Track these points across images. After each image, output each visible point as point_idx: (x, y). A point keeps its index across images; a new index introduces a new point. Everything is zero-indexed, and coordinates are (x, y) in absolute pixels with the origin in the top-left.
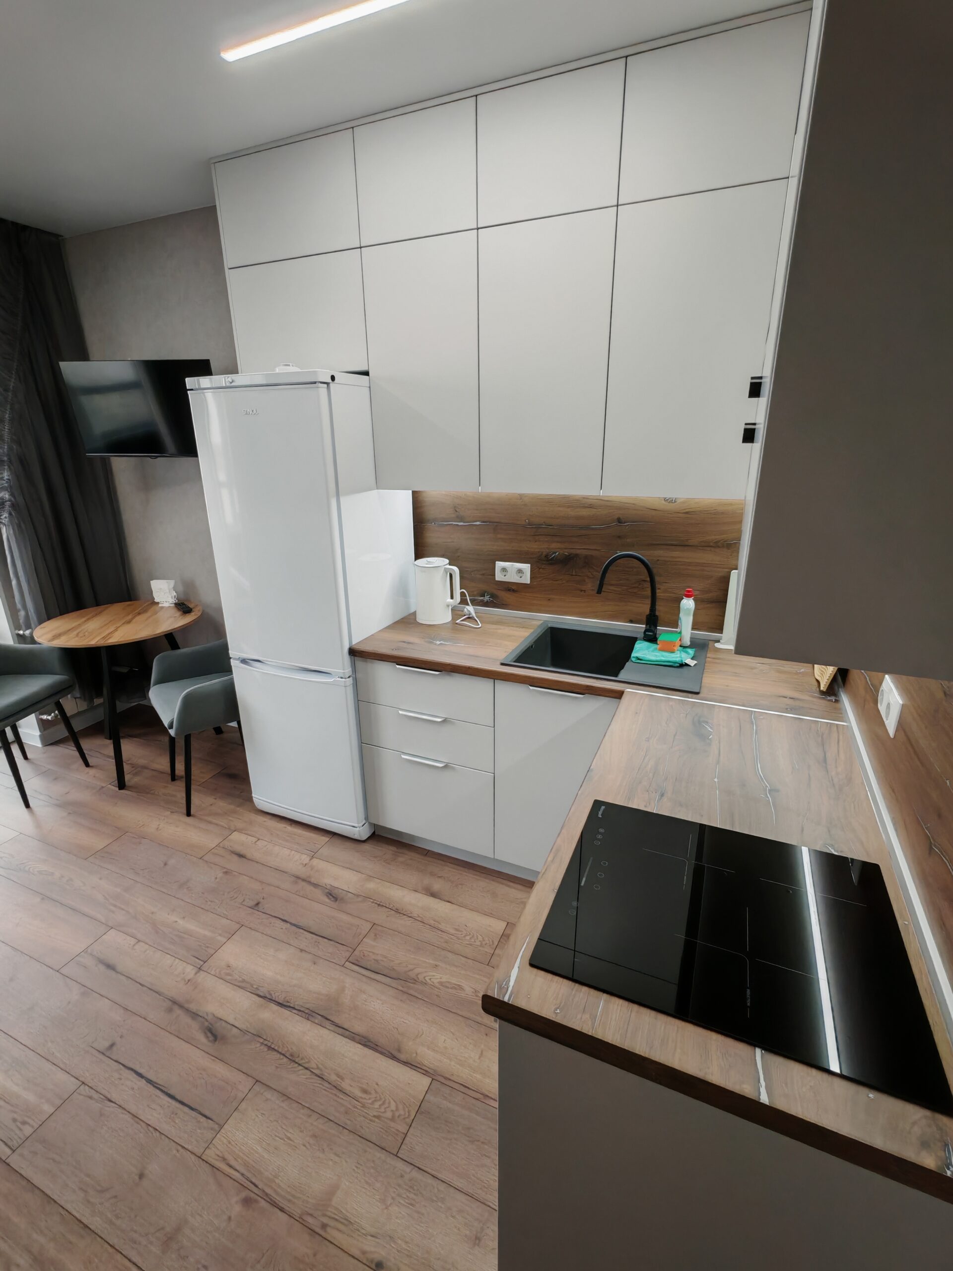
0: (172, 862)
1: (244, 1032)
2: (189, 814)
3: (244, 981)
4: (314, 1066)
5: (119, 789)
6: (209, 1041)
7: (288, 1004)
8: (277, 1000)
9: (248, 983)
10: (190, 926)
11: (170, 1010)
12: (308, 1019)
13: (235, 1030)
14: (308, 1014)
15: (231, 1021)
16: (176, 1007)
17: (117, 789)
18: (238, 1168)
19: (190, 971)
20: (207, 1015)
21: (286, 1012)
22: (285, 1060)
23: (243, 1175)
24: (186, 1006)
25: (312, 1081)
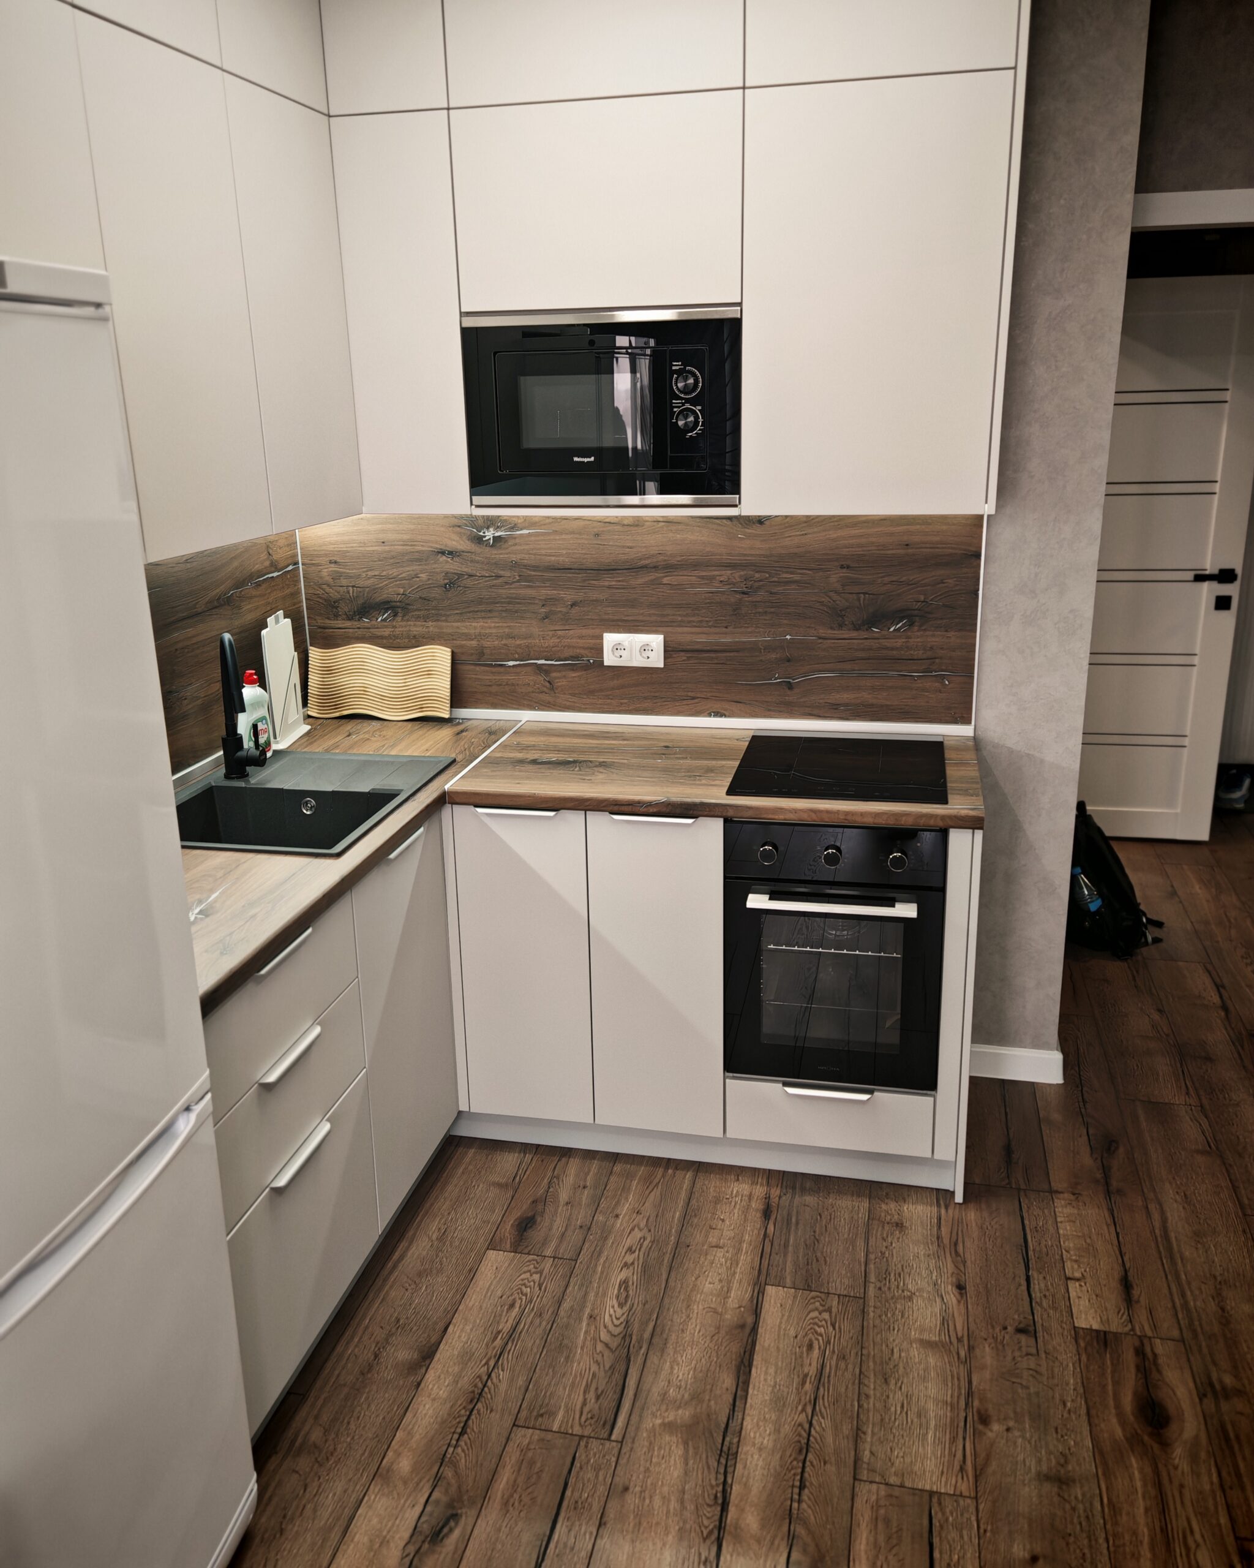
7: (719, 1494)
14: (727, 1457)
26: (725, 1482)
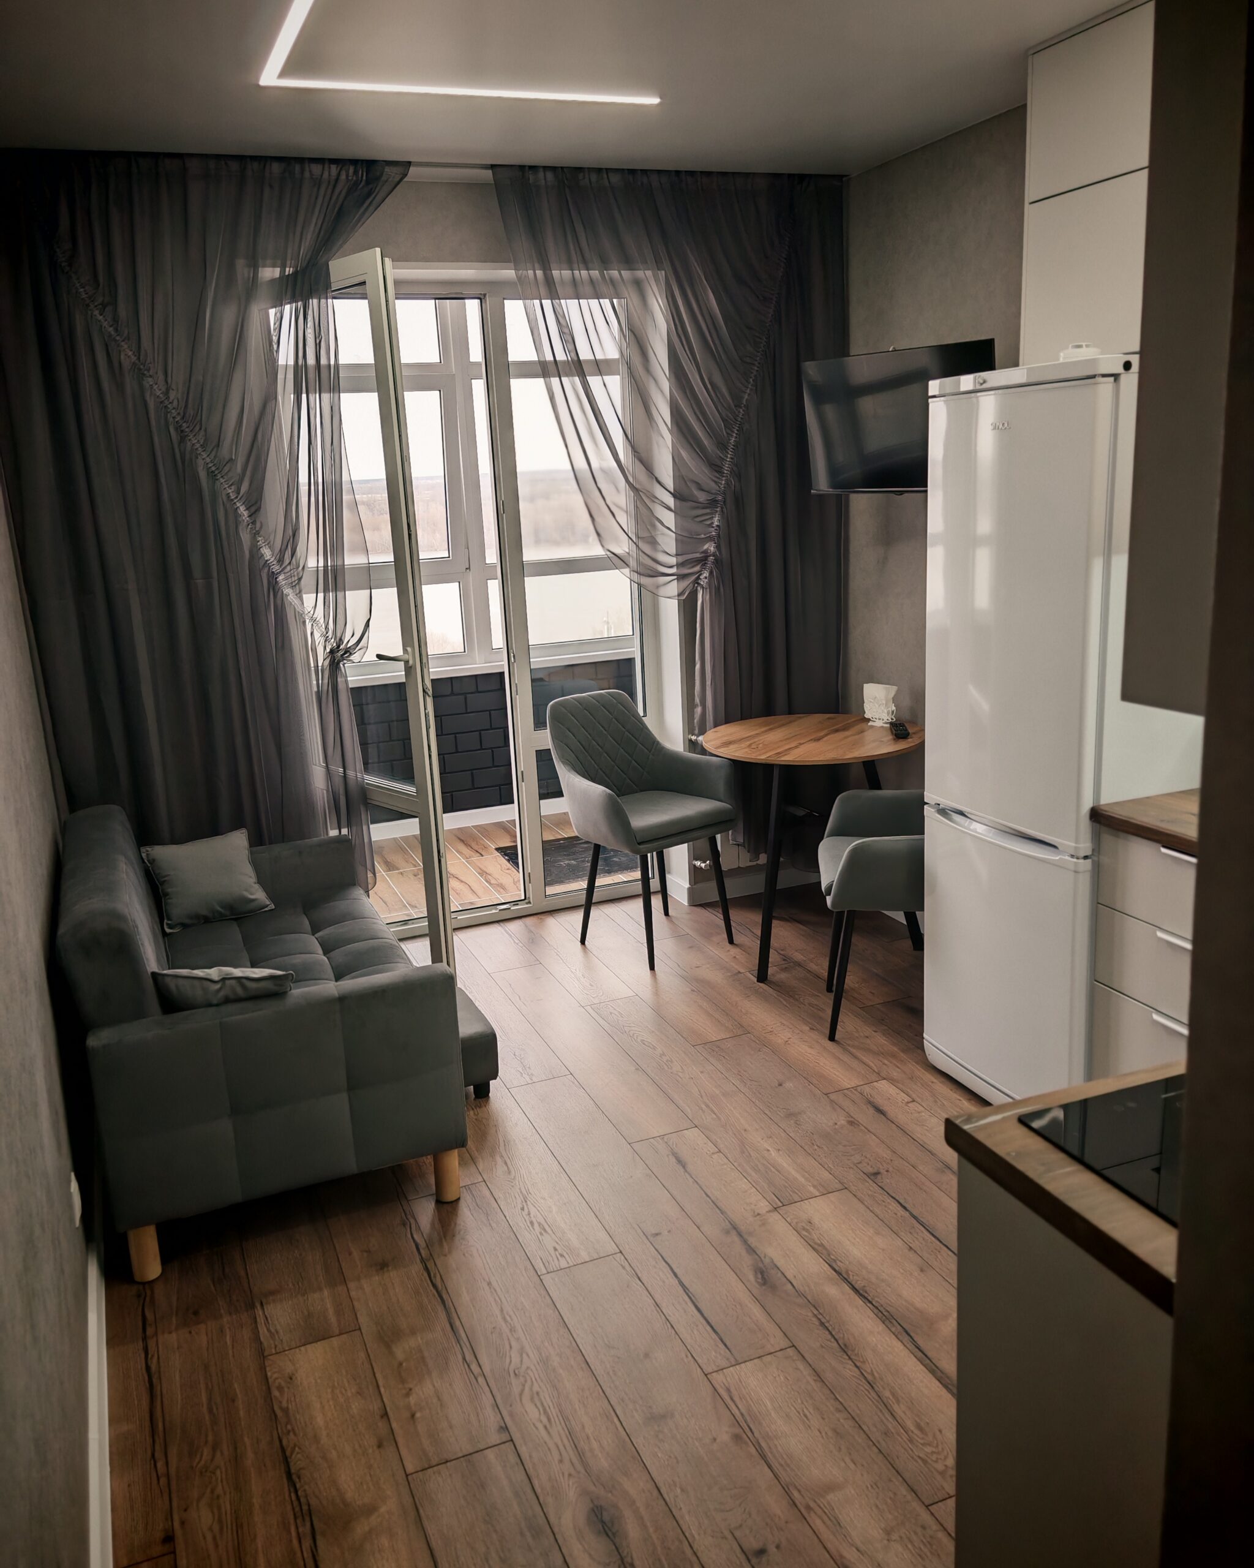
0: (789, 1085)
1: (799, 1295)
2: (832, 1038)
3: (822, 1245)
4: (869, 1370)
5: (758, 981)
6: (758, 1282)
7: (866, 1295)
8: (853, 1283)
9: (825, 1249)
10: (783, 1162)
11: (727, 1232)
12: (884, 1323)
13: (789, 1286)
14: (887, 1317)
15: (790, 1277)
16: (734, 1233)
17: (755, 980)
18: (740, 1407)
19: (763, 1206)
20: (765, 1257)
21: (859, 1302)
22: (835, 1344)
23: (742, 1414)
24: (746, 1236)
25: (859, 1382)
26: (870, 1302)
